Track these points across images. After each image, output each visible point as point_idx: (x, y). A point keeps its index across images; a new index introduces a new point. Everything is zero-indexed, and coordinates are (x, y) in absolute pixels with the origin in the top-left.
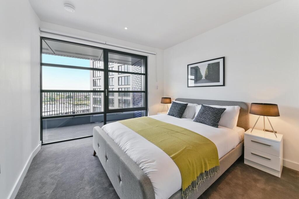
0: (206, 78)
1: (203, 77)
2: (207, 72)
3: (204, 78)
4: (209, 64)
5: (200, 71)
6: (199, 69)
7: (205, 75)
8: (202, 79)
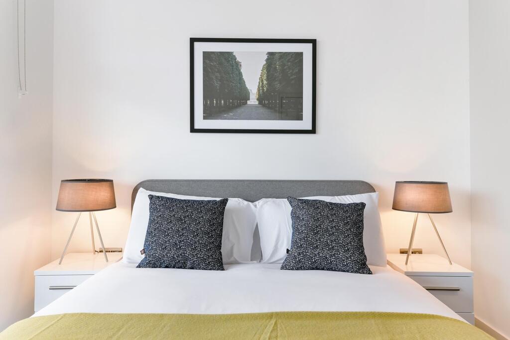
0: (260, 103)
1: (251, 97)
2: (265, 82)
3: (253, 101)
4: (271, 54)
5: (240, 74)
6: (237, 65)
7: (259, 90)
8: (249, 102)
